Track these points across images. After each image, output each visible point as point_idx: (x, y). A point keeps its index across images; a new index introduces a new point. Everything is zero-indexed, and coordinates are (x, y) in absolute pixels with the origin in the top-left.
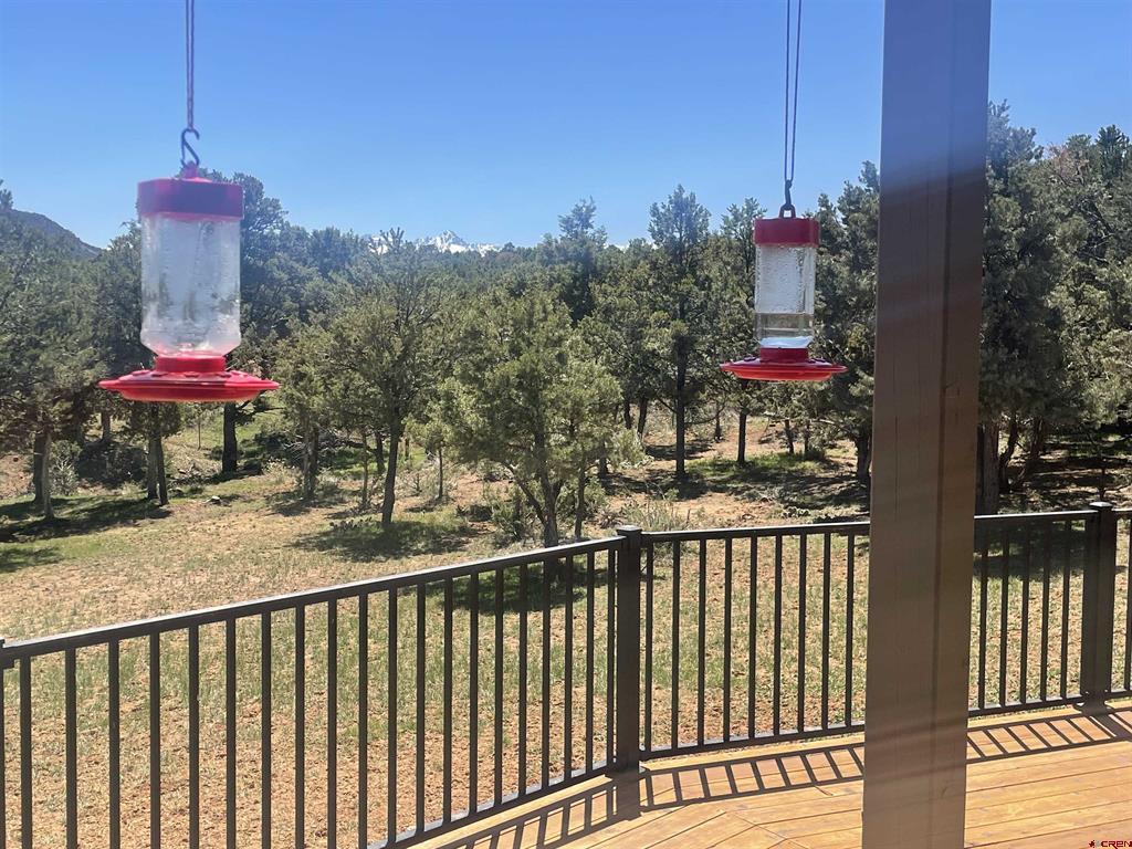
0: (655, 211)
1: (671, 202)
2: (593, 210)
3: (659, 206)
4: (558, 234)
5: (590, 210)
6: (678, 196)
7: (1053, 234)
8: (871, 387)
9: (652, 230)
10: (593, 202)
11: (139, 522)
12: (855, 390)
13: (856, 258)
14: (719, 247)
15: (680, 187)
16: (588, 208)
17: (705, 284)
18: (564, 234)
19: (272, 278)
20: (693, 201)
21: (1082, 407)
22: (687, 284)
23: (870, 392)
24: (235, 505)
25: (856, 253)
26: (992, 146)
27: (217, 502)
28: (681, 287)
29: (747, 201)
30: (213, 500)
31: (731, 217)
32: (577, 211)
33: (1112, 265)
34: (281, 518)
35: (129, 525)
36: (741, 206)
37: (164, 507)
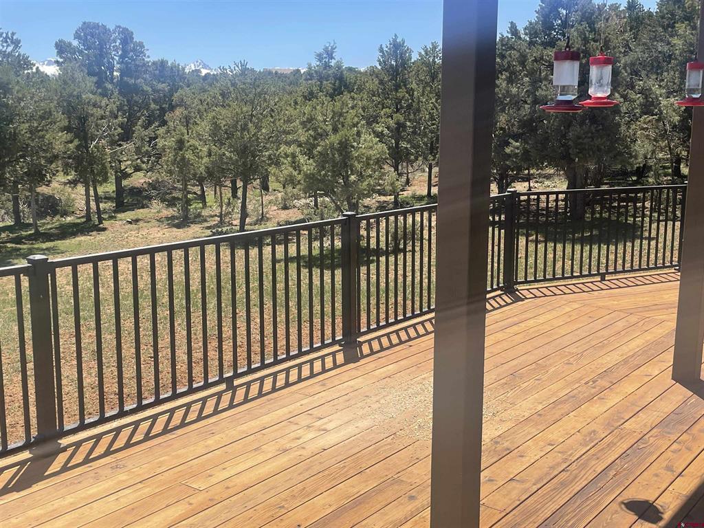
0: (381, 50)
1: (390, 44)
2: (334, 49)
3: (384, 46)
4: (315, 63)
5: (333, 48)
6: (395, 40)
7: (620, 63)
8: (518, 148)
9: (379, 61)
10: (335, 43)
11: (91, 233)
12: (508, 150)
13: (510, 77)
14: (419, 71)
15: (396, 35)
16: (332, 47)
17: (410, 92)
18: (318, 63)
19: (143, 90)
20: (403, 43)
21: (631, 157)
22: (402, 93)
23: (517, 151)
24: (141, 224)
25: (510, 73)
26: (587, 14)
27: (130, 223)
28: (398, 94)
29: (432, 43)
30: (128, 221)
31: (423, 53)
32: (326, 49)
33: (645, 79)
34: (175, 229)
35: (85, 235)
36: (429, 46)
37: (101, 226)
